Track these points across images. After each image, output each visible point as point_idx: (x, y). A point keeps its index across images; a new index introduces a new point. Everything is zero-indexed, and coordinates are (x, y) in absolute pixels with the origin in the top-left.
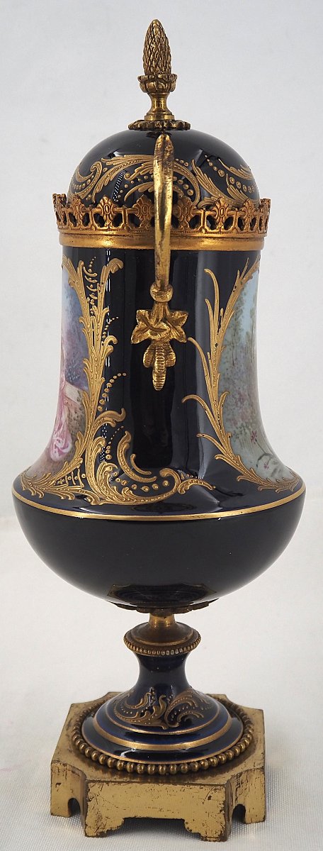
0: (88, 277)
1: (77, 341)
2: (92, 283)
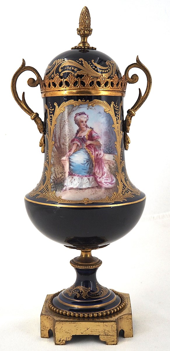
0: (116, 108)
1: (111, 135)
2: (117, 111)
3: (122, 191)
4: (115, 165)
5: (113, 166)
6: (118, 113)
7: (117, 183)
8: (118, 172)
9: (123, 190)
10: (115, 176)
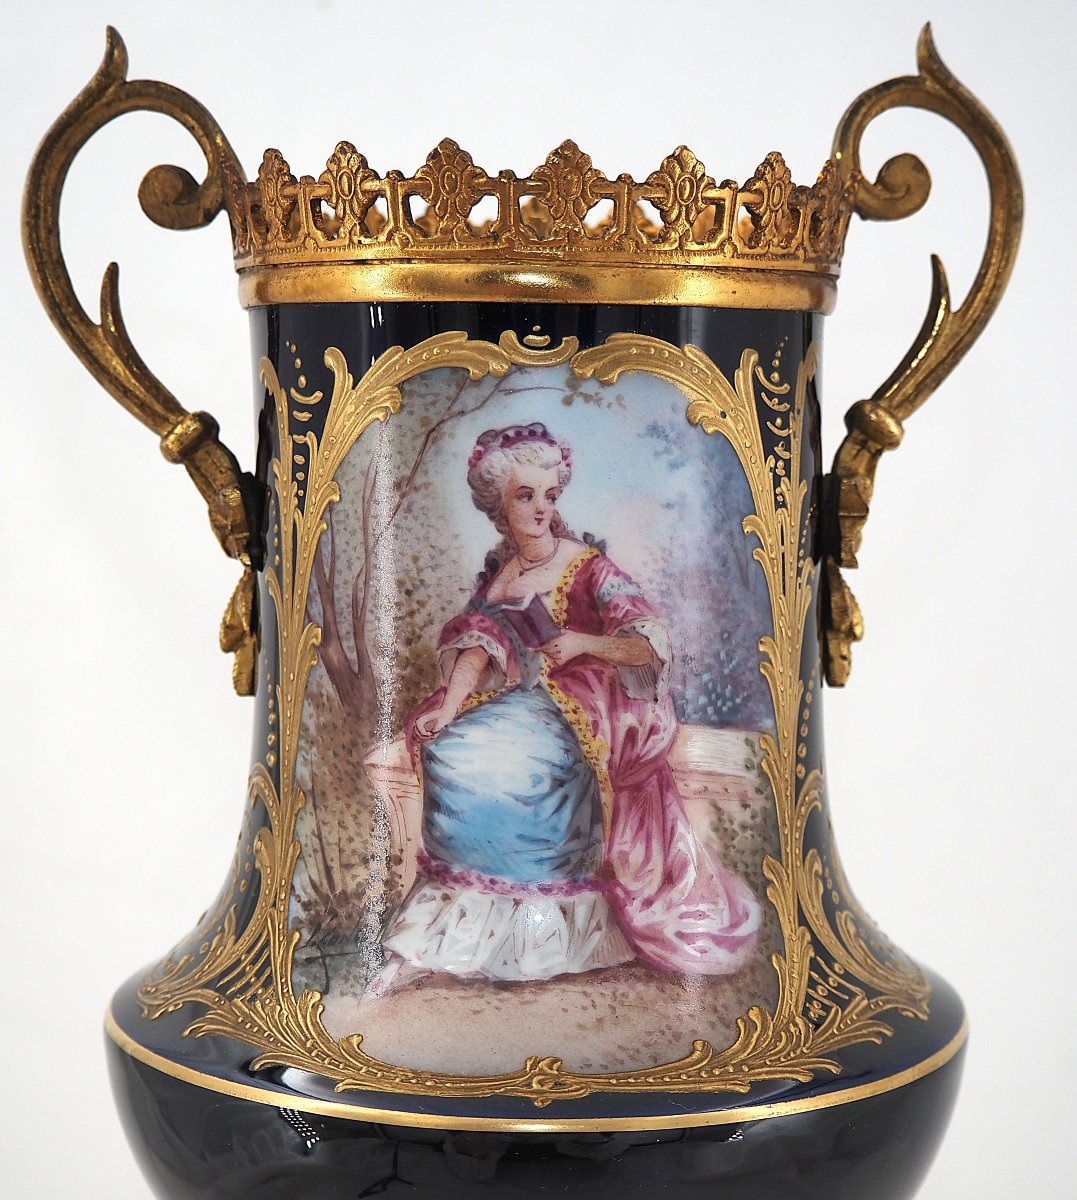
0: (771, 395)
1: (736, 590)
2: (780, 414)
3: (809, 999)
4: (758, 803)
5: (741, 816)
6: (784, 433)
7: (770, 938)
8: (778, 855)
9: (812, 984)
10: (760, 887)
